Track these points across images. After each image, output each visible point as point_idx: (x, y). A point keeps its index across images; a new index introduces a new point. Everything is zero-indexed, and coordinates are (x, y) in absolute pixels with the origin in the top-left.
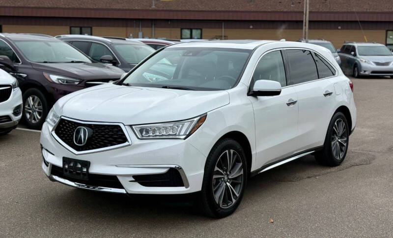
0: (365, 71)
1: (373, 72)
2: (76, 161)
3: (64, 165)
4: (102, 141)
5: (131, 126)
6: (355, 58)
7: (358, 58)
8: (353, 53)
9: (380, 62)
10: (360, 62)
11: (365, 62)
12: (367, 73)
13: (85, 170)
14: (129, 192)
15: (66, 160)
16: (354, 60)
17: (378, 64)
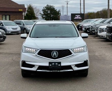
0: (8, 32)
1: (12, 32)
2: (55, 63)
3: (49, 65)
4: (63, 55)
5: (71, 49)
6: (3, 27)
7: (4, 27)
8: (2, 25)
9: (14, 28)
10: (6, 28)
11: (8, 28)
12: (9, 33)
13: (59, 65)
14: (74, 70)
15: (50, 63)
16: (3, 28)
17: (13, 29)
